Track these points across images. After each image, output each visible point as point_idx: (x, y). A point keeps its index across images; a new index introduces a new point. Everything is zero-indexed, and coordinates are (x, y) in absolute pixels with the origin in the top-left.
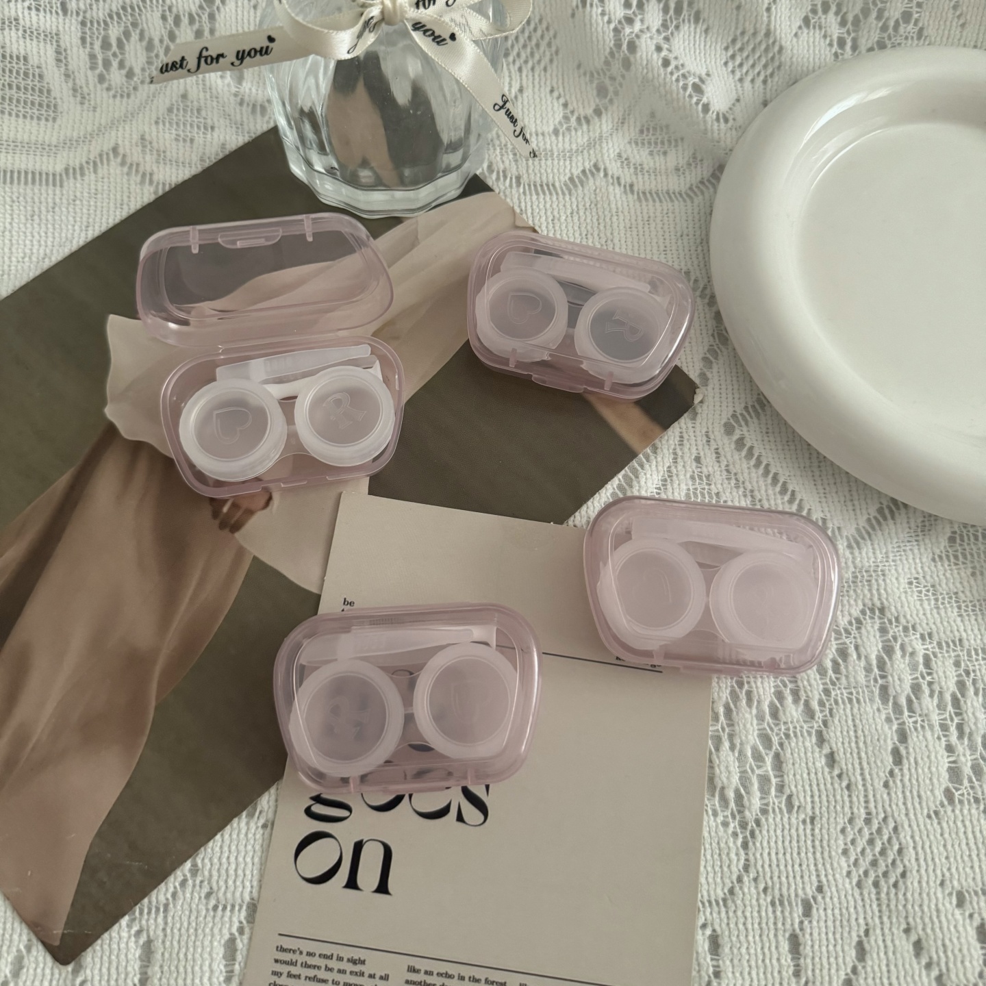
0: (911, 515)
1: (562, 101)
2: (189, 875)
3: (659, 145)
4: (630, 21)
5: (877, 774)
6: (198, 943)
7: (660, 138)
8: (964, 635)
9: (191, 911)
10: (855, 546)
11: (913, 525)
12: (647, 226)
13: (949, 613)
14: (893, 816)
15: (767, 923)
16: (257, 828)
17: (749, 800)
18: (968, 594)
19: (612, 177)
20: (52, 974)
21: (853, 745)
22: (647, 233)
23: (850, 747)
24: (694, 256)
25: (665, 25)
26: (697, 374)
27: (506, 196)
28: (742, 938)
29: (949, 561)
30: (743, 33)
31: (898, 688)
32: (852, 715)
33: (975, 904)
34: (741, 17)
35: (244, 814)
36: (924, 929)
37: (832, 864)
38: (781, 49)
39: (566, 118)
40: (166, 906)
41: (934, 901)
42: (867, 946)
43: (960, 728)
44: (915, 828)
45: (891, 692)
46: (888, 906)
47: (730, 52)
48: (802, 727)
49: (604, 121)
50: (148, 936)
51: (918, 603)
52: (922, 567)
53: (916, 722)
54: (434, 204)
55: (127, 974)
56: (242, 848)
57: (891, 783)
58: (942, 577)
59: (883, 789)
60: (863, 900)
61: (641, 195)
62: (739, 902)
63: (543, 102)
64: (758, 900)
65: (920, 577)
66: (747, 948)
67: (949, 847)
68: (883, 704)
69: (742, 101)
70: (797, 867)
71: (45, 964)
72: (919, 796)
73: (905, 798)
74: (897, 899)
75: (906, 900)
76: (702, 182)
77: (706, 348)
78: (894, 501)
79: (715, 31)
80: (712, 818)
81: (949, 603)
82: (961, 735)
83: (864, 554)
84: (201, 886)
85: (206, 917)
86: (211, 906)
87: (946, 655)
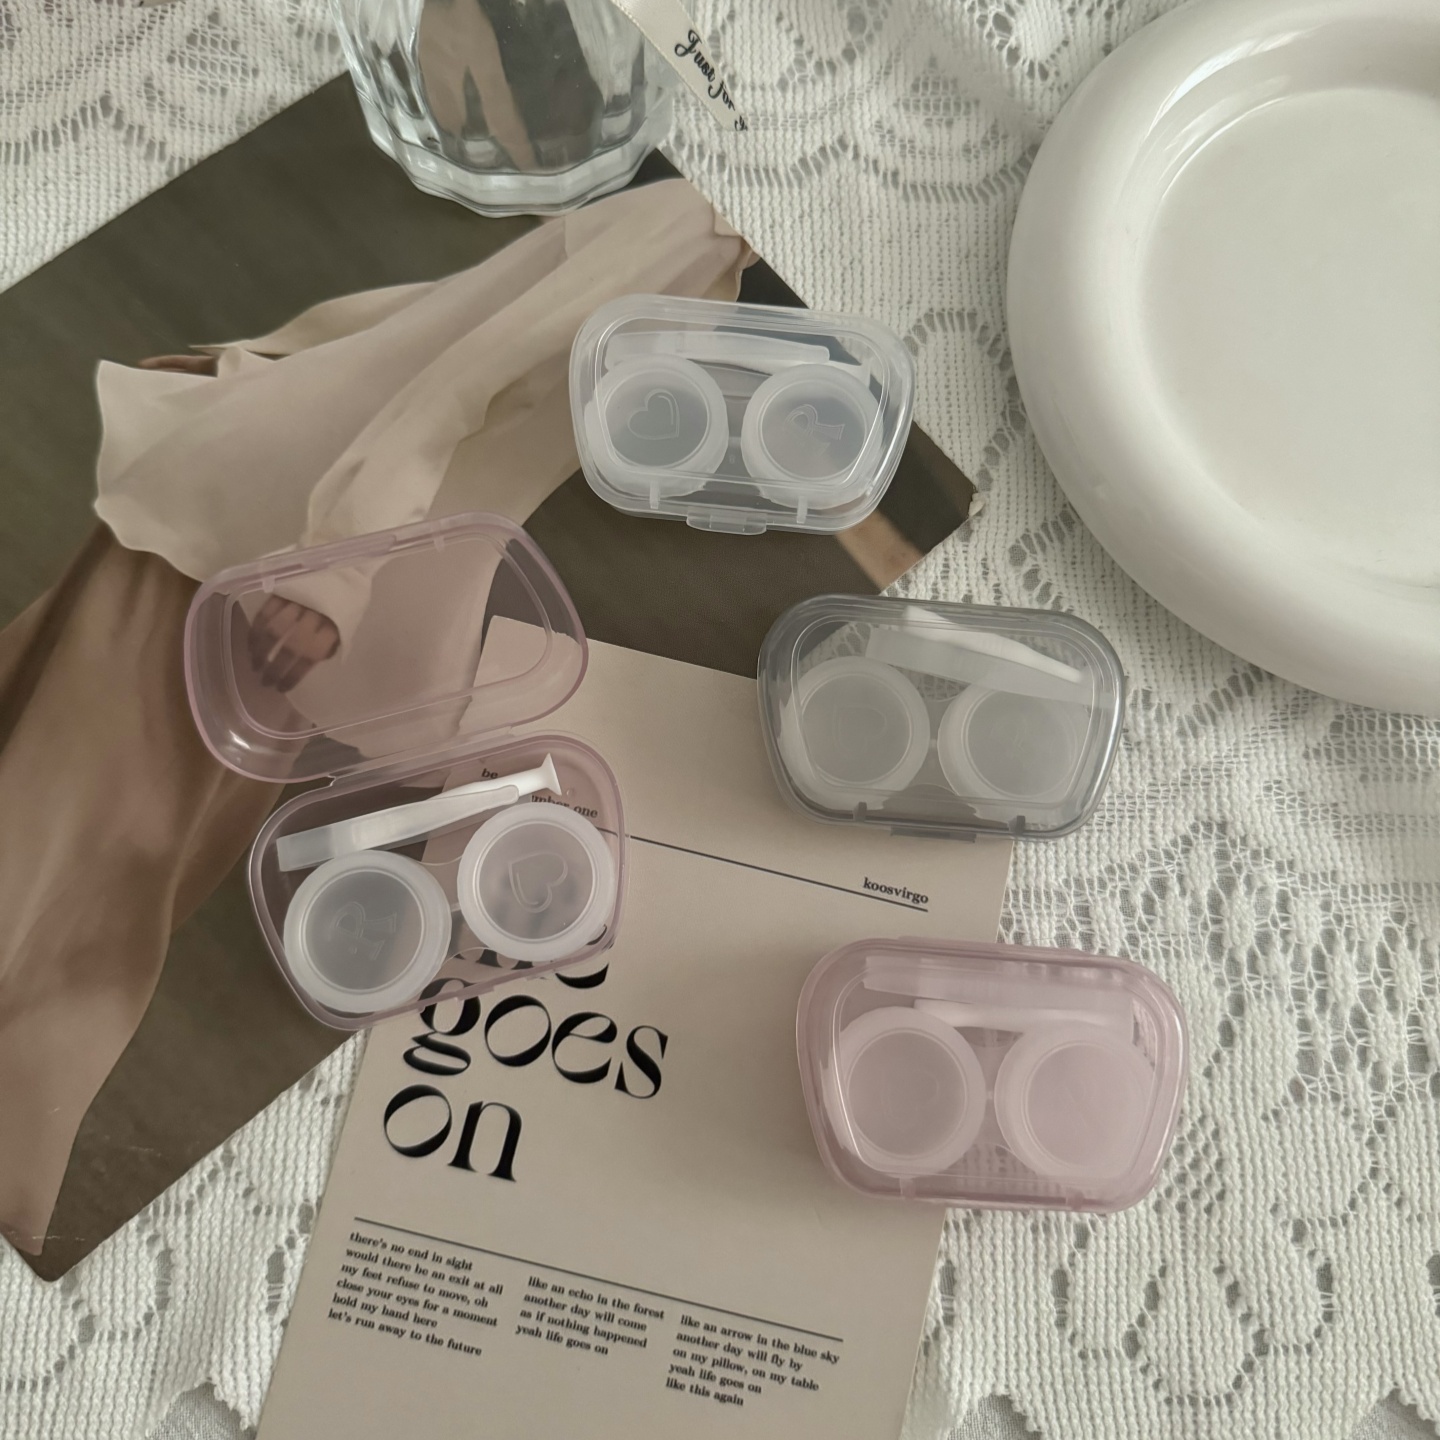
0: (1278, 689)
1: (794, 35)
2: (220, 1164)
3: (942, 111)
5: (1197, 1057)
6: (234, 1257)
7: (943, 98)
8: (1340, 865)
10: (1190, 732)
11: (1280, 703)
13: (1322, 834)
14: (1214, 1116)
15: (1024, 1255)
16: (315, 1104)
18: (1353, 806)
19: (866, 160)
20: (33, 1292)
22: (915, 251)
24: (984, 289)
26: (975, 472)
27: (701, 185)
28: (988, 1274)
29: (1329, 757)
31: (1236, 937)
33: (1319, 1238)
35: (296, 1086)
36: (1243, 1270)
39: (800, 63)
40: (190, 1204)
41: (1261, 1232)
42: (1161, 1290)
43: (1322, 997)
44: (1244, 1132)
45: (1227, 944)
49: (858, 68)
50: (166, 1244)
51: (1278, 817)
52: (1287, 766)
53: (1258, 987)
54: (590, 196)
55: (138, 1294)
56: (292, 1130)
57: (1215, 1070)
58: (1316, 780)
59: (1203, 1079)
60: (1161, 1228)
61: (909, 189)
62: (986, 1227)
63: (766, 35)
64: (1013, 1225)
65: (1284, 780)
66: (994, 1287)
67: (1290, 1161)
68: (1213, 959)
69: (1072, 44)
71: (22, 1278)
72: (1254, 1090)
73: (1233, 1091)
74: (1209, 1229)
75: (1222, 1230)
76: (1003, 171)
77: (991, 434)
78: (1256, 671)
81: (1323, 818)
82: (1322, 1006)
83: (1202, 744)
84: (237, 1180)
85: (244, 1222)
86: (251, 1208)
87: (1311, 893)
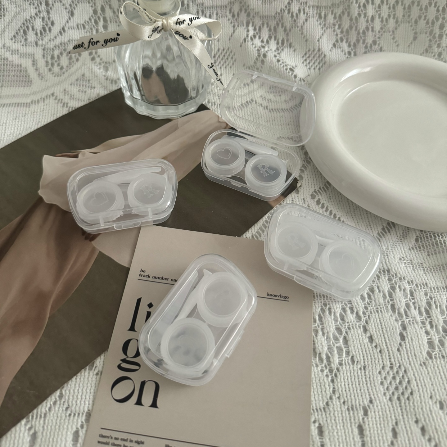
0: (397, 229)
2: (58, 398)
3: (278, 93)
4: (263, 47)
5: (394, 345)
6: (60, 433)
7: (278, 90)
8: (428, 281)
9: (57, 417)
11: (398, 234)
12: (274, 121)
13: (420, 272)
14: (403, 365)
15: (346, 420)
16: (93, 375)
17: (333, 358)
18: (427, 263)
19: (259, 104)
21: (381, 332)
22: (274, 124)
23: (380, 333)
25: (278, 49)
26: (298, 176)
27: (215, 111)
28: (334, 427)
29: (417, 249)
30: (309, 51)
31: (399, 305)
32: (379, 318)
34: (308, 44)
35: (87, 367)
36: (425, 421)
37: (376, 389)
38: (325, 56)
40: (45, 414)
41: (428, 406)
42: (397, 430)
43: (431, 323)
44: (415, 371)
45: (396, 307)
46: (406, 409)
47: (305, 58)
48: (356, 324)
49: (255, 85)
50: (35, 430)
51: (405, 268)
52: (405, 253)
53: (410, 321)
57: (401, 349)
58: (414, 256)
59: (397, 352)
60: (393, 407)
61: (271, 110)
62: (331, 409)
64: (341, 408)
65: (405, 256)
66: (337, 432)
67: (433, 380)
68: (393, 313)
69: (310, 75)
70: (359, 391)
72: (415, 355)
73: (408, 356)
74: (410, 406)
75: (414, 406)
76: (296, 106)
77: (301, 166)
79: (298, 50)
80: (316, 368)
81: (419, 268)
82: (432, 327)
84: (63, 405)
85: (65, 420)
86: (68, 414)
87: (420, 290)
